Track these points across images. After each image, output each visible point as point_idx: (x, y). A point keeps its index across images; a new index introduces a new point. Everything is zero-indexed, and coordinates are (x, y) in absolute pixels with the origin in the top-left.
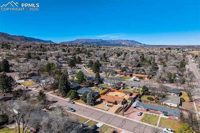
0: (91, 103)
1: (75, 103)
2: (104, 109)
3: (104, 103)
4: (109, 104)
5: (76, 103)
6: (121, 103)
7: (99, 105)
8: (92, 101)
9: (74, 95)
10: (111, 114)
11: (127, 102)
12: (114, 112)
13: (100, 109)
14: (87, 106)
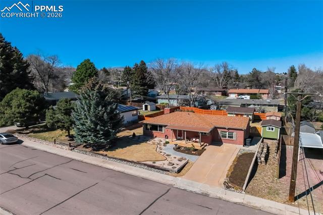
0: (91, 139)
1: (20, 142)
2: (157, 164)
3: (159, 138)
4: (183, 143)
5: (29, 142)
6: (239, 136)
7: (134, 146)
8: (96, 125)
9: (22, 110)
10: (206, 195)
11: (259, 135)
12: (224, 179)
13: (138, 163)
14: (76, 155)
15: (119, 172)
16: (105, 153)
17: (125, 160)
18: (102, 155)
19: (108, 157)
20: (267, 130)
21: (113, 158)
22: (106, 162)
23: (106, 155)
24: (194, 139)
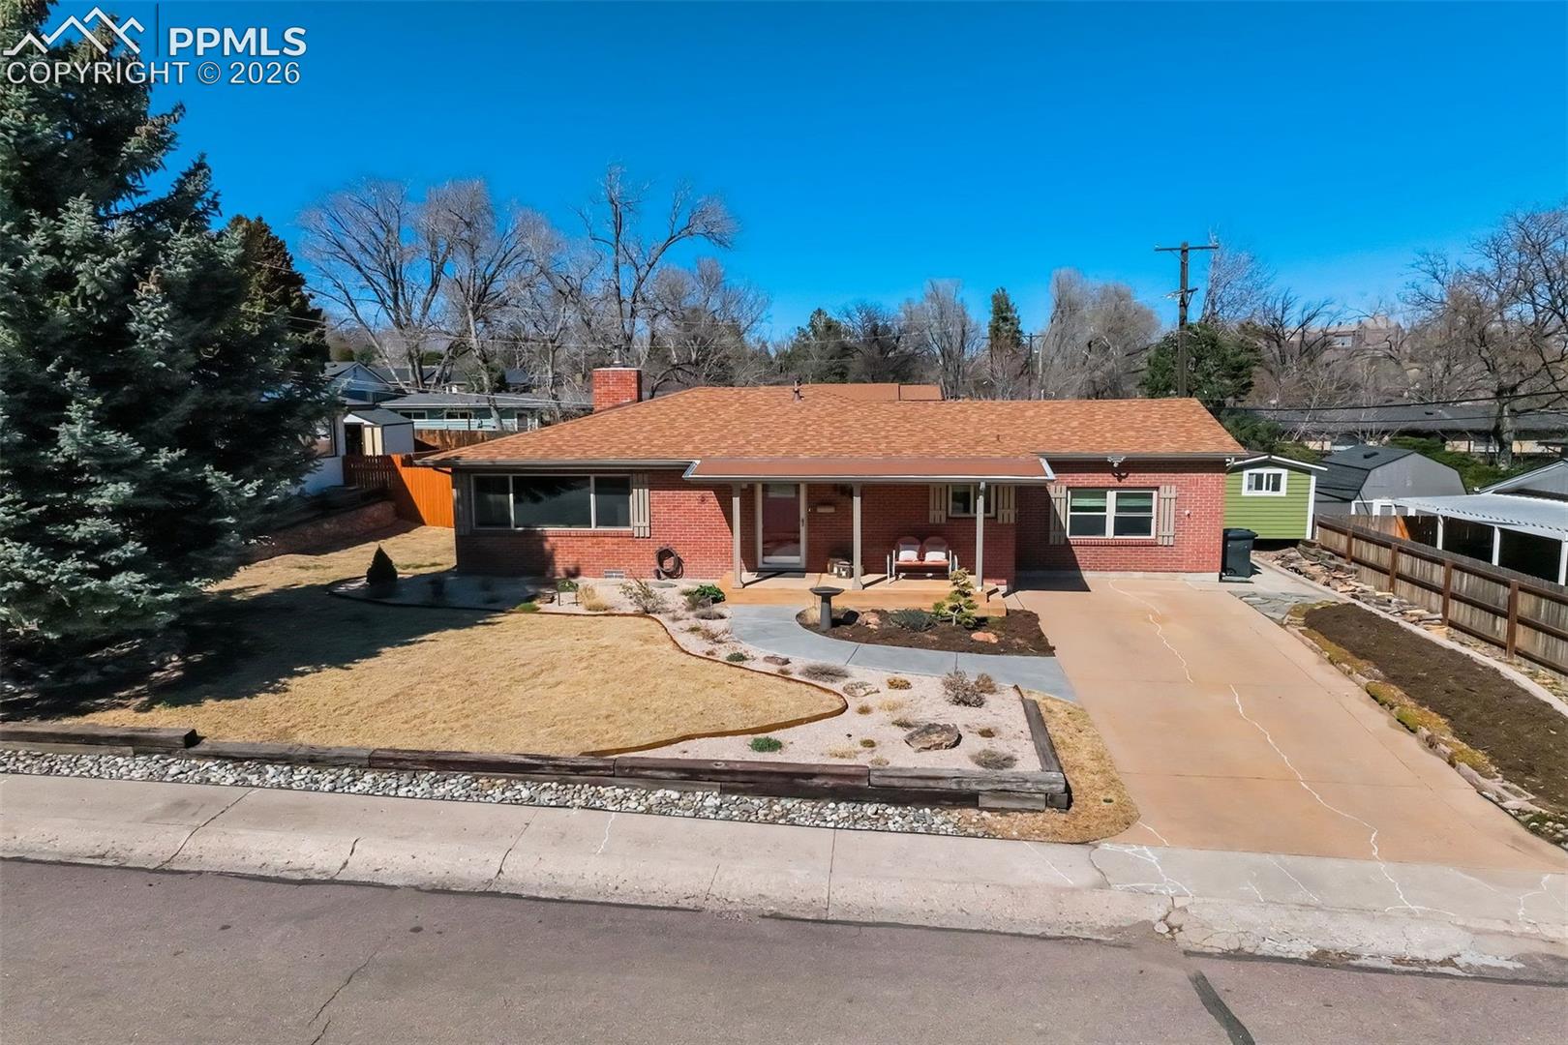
13: (605, 769)
15: (441, 891)
16: (168, 720)
17: (444, 764)
18: (139, 744)
19: (222, 757)
20: (1245, 492)
21: (289, 760)
22: (219, 814)
23: (192, 739)
24: (908, 556)
